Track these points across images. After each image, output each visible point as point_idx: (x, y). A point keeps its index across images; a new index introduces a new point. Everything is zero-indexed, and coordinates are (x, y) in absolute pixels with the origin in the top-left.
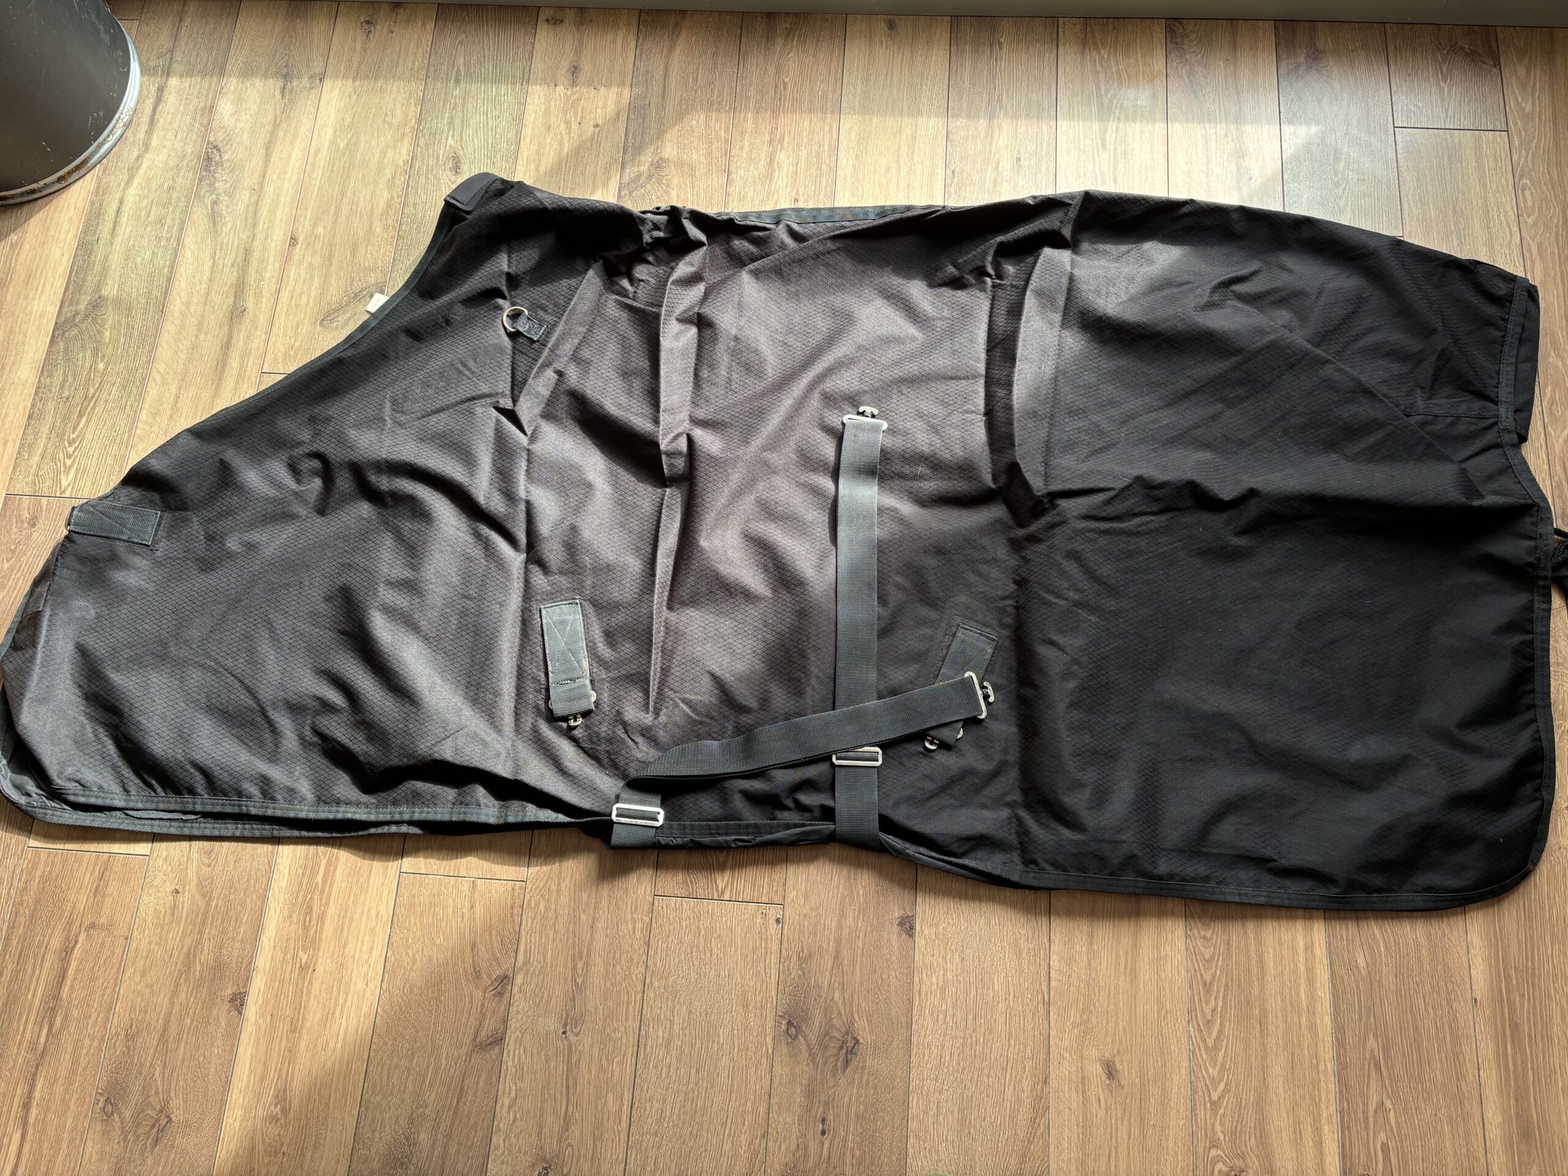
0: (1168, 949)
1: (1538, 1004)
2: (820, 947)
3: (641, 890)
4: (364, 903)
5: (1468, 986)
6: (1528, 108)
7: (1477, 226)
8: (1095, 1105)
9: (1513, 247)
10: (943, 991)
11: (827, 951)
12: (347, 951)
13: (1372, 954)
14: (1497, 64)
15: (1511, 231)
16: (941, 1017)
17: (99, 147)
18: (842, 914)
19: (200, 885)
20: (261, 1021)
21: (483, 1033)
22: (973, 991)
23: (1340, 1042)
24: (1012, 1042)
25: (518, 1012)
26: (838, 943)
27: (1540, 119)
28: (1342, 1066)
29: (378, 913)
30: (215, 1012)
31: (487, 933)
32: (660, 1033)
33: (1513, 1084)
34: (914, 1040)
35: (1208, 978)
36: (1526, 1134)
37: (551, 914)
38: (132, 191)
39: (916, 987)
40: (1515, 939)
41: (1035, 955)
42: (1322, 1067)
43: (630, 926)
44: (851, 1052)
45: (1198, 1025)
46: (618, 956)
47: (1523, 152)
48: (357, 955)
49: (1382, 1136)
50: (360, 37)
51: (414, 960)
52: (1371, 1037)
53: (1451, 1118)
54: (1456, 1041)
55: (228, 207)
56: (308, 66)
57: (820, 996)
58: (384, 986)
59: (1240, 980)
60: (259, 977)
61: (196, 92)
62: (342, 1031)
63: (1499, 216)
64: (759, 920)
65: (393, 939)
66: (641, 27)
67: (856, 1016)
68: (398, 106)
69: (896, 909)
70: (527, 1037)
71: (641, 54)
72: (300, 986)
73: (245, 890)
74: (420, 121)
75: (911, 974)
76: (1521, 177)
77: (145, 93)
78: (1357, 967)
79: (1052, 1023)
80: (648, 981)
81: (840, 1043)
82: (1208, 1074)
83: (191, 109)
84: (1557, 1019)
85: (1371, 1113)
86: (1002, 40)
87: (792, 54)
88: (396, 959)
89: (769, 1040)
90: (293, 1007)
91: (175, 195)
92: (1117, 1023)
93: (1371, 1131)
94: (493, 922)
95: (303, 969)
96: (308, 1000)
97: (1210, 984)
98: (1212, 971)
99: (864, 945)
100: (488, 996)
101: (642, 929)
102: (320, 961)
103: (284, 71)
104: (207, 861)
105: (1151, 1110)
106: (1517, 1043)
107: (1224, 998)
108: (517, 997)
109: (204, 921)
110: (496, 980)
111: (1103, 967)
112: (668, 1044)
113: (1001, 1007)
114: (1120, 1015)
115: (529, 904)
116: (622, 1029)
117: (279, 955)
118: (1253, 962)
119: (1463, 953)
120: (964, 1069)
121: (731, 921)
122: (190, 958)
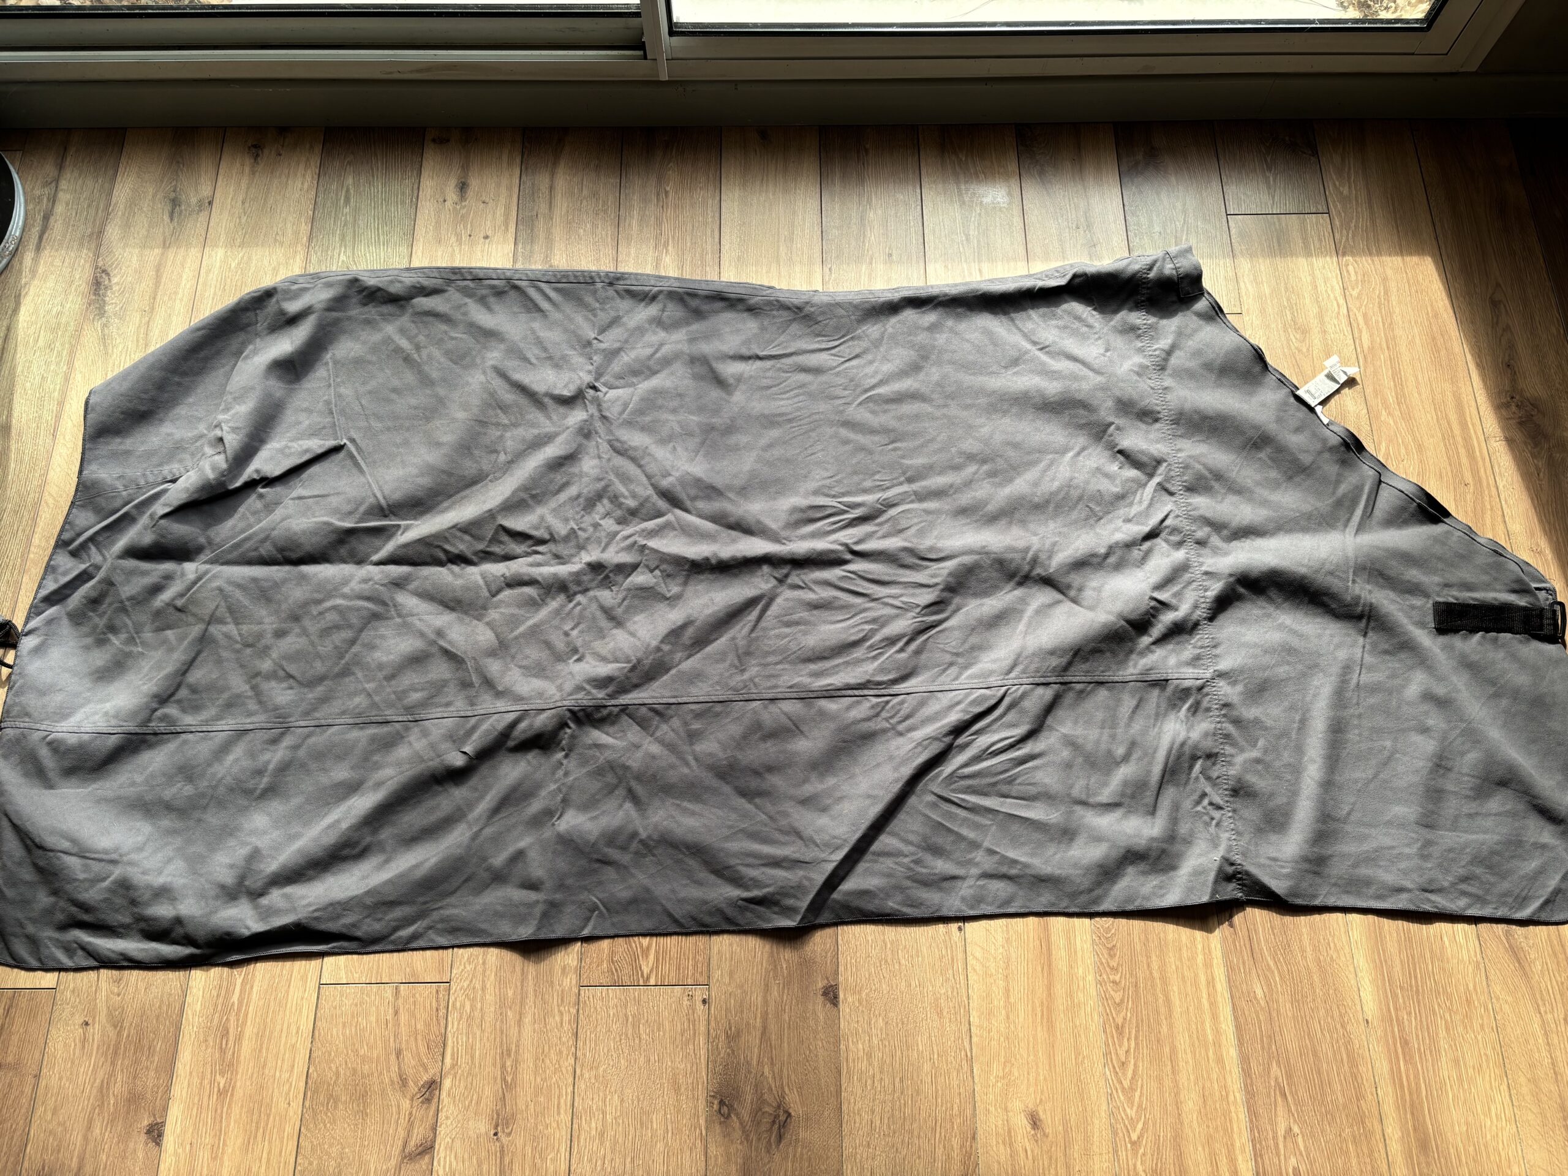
0: (1081, 995)
1: (1424, 1020)
2: (748, 1024)
3: (566, 982)
4: (283, 1018)
5: (1359, 1008)
6: (1346, 191)
7: (1307, 301)
8: (1022, 1155)
9: (1342, 317)
11: (754, 1027)
12: (267, 1071)
13: (1269, 985)
14: (1315, 153)
15: (1338, 303)
16: (869, 1082)
19: (110, 1014)
20: (180, 1151)
21: (412, 1143)
22: (899, 1053)
23: (1246, 1073)
24: (939, 1100)
25: (447, 1118)
26: (765, 1018)
27: (1357, 201)
28: (1250, 1094)
29: (298, 1028)
30: (131, 1145)
31: (412, 1039)
32: (593, 1125)
33: (1408, 1098)
34: (844, 1107)
35: (1120, 1021)
36: (1424, 1145)
37: (477, 1014)
38: (20, 317)
39: (843, 1055)
40: (1398, 962)
41: (956, 1013)
42: (1231, 1098)
43: (557, 1018)
44: (784, 1125)
45: (1114, 1067)
46: (546, 1048)
47: (1344, 232)
48: (278, 1074)
49: (1293, 1161)
50: (248, 161)
51: (337, 1074)
52: (1274, 1064)
53: (1354, 1138)
54: (1353, 1062)
55: (118, 329)
56: (196, 191)
57: (750, 1072)
58: (307, 1104)
59: (1149, 1020)
60: (176, 1107)
61: (83, 219)
62: (265, 1155)
63: (1327, 292)
64: (686, 1003)
65: (314, 1055)
66: (526, 144)
67: (786, 1089)
68: (289, 225)
69: (819, 979)
70: (458, 1143)
71: (526, 169)
72: (219, 1111)
73: (158, 1017)
74: (310, 239)
75: (837, 1042)
77: (30, 221)
78: (1256, 998)
79: (976, 1080)
80: (578, 1072)
81: (772, 1118)
82: (1127, 1115)
83: (79, 235)
84: (1442, 1033)
85: (1281, 1140)
87: (671, 164)
88: (318, 1075)
89: (702, 1122)
90: (212, 1134)
91: (63, 320)
92: (1038, 1074)
93: (1282, 1157)
94: (419, 1027)
95: (222, 1093)
96: (228, 1125)
97: (1123, 1026)
98: (1123, 1014)
99: (790, 1018)
100: (415, 1104)
101: (570, 1021)
102: (238, 1084)
103: (173, 195)
104: (116, 990)
105: (1076, 1155)
106: (1409, 1060)
107: (1136, 1038)
108: (445, 1102)
109: (116, 1053)
110: (423, 1086)
111: (1021, 1019)
112: (602, 1134)
113: (927, 1067)
114: (1040, 1065)
115: (454, 1005)
116: (554, 1125)
117: (196, 1081)
118: (1161, 1001)
119: (1352, 976)
120: (894, 1133)
121: (658, 1006)
122: (103, 1091)
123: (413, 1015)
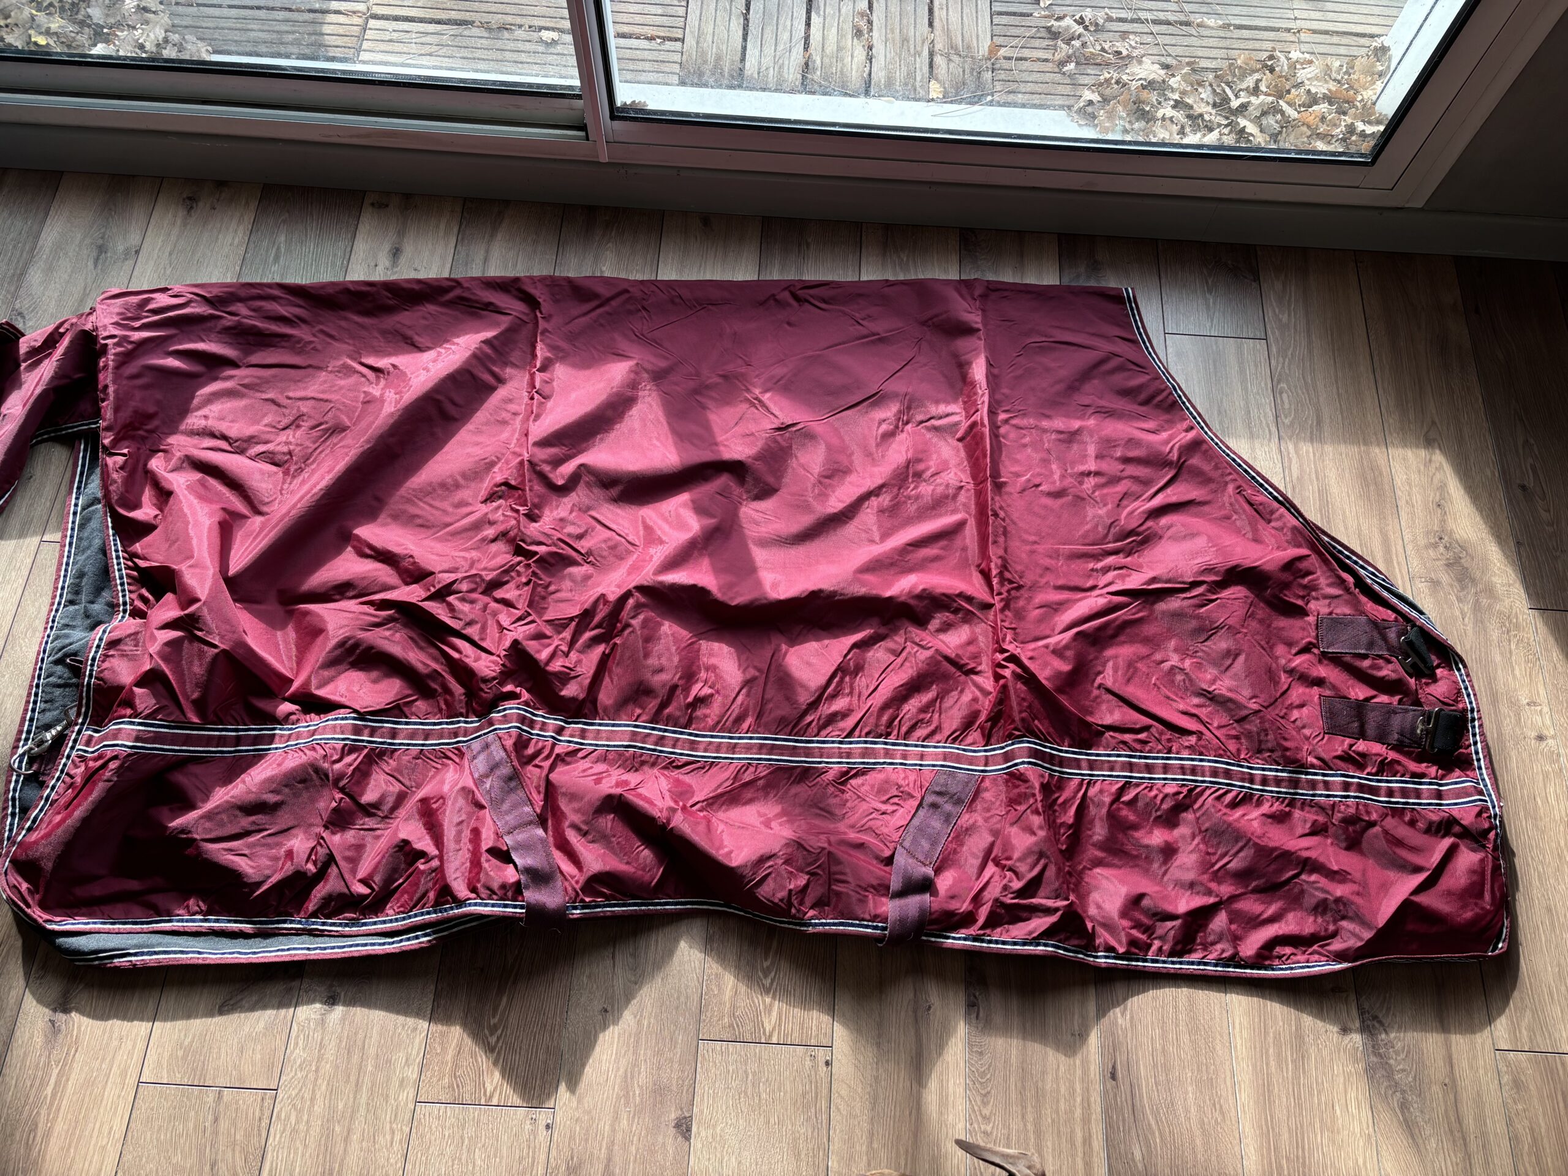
2: (592, 1154)
3: (403, 1097)
4: (96, 1118)
6: (1285, 318)
7: (1240, 426)
9: (1272, 445)
11: (598, 1159)
14: (1257, 279)
15: (1270, 431)
18: (616, 1118)
26: (610, 1149)
27: (1295, 329)
29: (111, 1128)
31: (230, 1149)
37: (302, 1127)
40: (1286, 1129)
41: (814, 1156)
43: (388, 1137)
47: (1281, 359)
50: (181, 213)
56: (125, 239)
61: (6, 260)
63: (1259, 417)
64: (528, 1126)
66: (465, 214)
69: (673, 1109)
71: (463, 239)
76: (1279, 382)
78: (1133, 1160)
86: (810, 240)
87: (610, 245)
94: (238, 1137)
99: (637, 1150)
101: (401, 1140)
103: (100, 242)
115: (278, 1115)
121: (498, 1129)
123: (234, 1124)
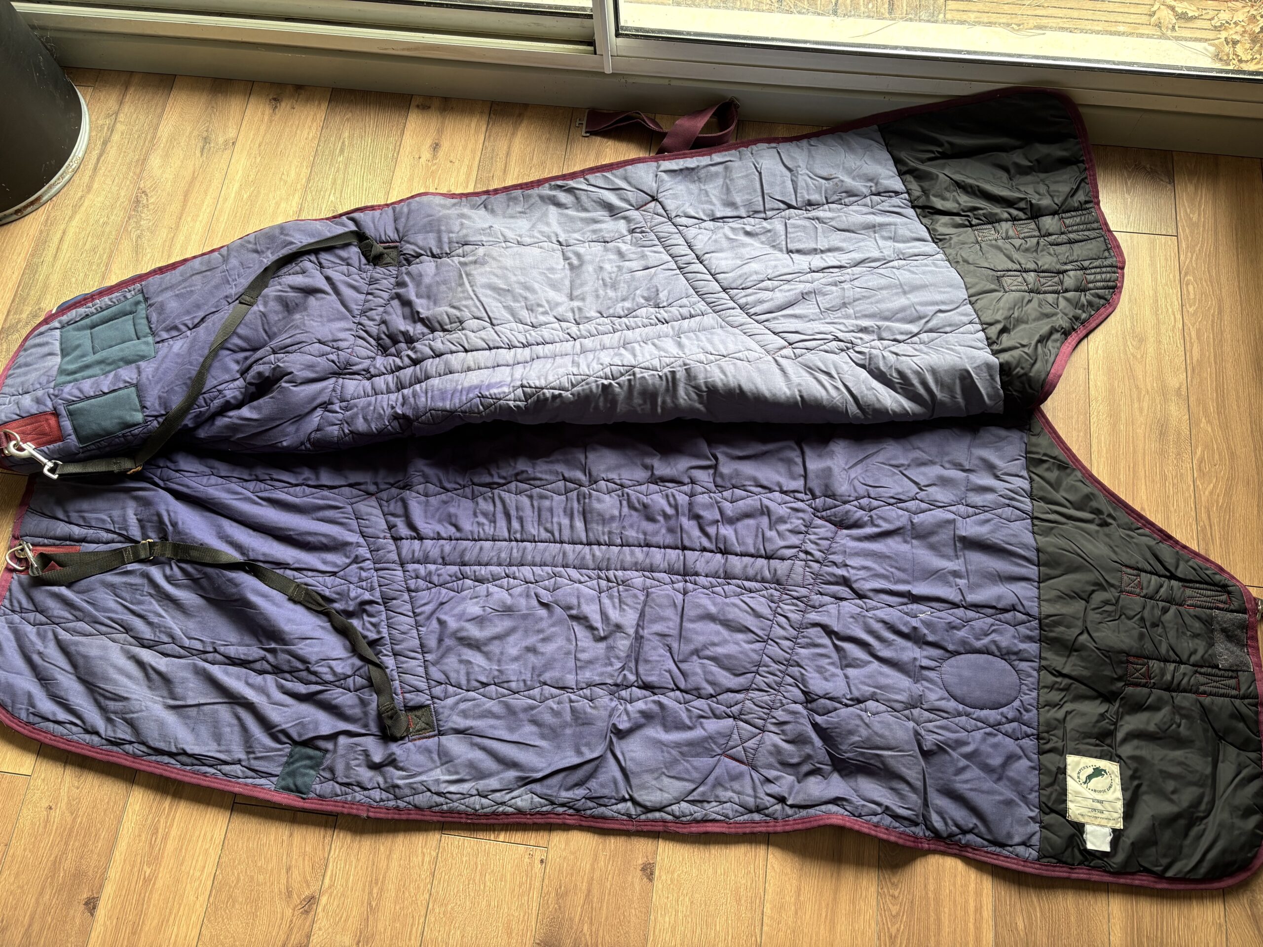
0: (862, 904)
2: (576, 885)
4: (201, 828)
6: (1195, 218)
7: (1148, 313)
9: (1176, 331)
10: (674, 929)
11: (580, 889)
12: (184, 867)
13: (1030, 917)
15: (1175, 319)
17: (50, 187)
18: (596, 858)
19: (69, 803)
20: (108, 923)
22: (699, 931)
25: (320, 929)
26: (590, 884)
27: (1204, 228)
29: (212, 836)
30: (72, 912)
31: (301, 858)
35: (893, 931)
37: (356, 844)
38: (74, 223)
39: (652, 924)
41: (752, 903)
43: (420, 858)
46: (407, 884)
47: (1189, 255)
48: (192, 871)
50: (268, 111)
51: (238, 879)
55: (149, 241)
56: (224, 132)
57: (571, 928)
58: (211, 900)
59: (920, 935)
60: (110, 885)
61: (132, 148)
63: (1166, 306)
64: (527, 860)
65: (222, 860)
66: (492, 115)
68: (293, 168)
69: (641, 856)
71: (490, 136)
72: (143, 894)
73: (106, 810)
74: (309, 180)
75: (648, 913)
76: (1186, 274)
77: (91, 147)
78: (1016, 928)
80: (430, 906)
83: (127, 161)
88: (223, 878)
90: (135, 913)
91: (108, 230)
94: (307, 849)
95: (146, 882)
96: (149, 906)
97: (895, 936)
98: (897, 926)
99: (611, 885)
100: (296, 913)
101: (429, 862)
102: (160, 875)
103: (205, 134)
104: (77, 783)
108: (321, 915)
109: (70, 834)
110: (304, 899)
111: (808, 917)
117: (128, 867)
118: (932, 920)
119: (1105, 922)
121: (503, 860)
122: (56, 865)
123: (304, 838)
